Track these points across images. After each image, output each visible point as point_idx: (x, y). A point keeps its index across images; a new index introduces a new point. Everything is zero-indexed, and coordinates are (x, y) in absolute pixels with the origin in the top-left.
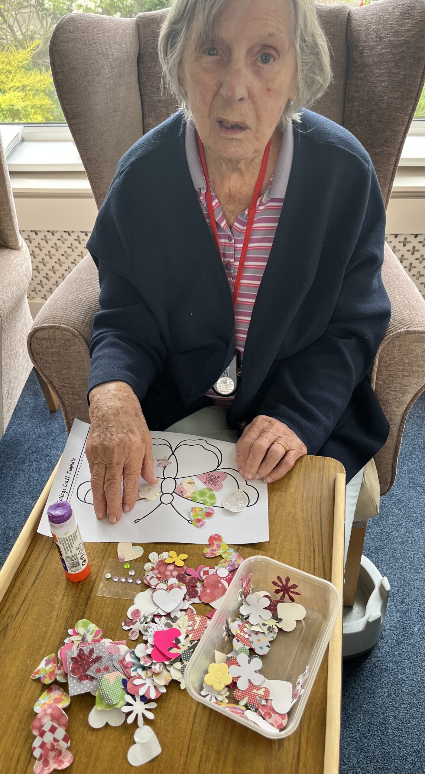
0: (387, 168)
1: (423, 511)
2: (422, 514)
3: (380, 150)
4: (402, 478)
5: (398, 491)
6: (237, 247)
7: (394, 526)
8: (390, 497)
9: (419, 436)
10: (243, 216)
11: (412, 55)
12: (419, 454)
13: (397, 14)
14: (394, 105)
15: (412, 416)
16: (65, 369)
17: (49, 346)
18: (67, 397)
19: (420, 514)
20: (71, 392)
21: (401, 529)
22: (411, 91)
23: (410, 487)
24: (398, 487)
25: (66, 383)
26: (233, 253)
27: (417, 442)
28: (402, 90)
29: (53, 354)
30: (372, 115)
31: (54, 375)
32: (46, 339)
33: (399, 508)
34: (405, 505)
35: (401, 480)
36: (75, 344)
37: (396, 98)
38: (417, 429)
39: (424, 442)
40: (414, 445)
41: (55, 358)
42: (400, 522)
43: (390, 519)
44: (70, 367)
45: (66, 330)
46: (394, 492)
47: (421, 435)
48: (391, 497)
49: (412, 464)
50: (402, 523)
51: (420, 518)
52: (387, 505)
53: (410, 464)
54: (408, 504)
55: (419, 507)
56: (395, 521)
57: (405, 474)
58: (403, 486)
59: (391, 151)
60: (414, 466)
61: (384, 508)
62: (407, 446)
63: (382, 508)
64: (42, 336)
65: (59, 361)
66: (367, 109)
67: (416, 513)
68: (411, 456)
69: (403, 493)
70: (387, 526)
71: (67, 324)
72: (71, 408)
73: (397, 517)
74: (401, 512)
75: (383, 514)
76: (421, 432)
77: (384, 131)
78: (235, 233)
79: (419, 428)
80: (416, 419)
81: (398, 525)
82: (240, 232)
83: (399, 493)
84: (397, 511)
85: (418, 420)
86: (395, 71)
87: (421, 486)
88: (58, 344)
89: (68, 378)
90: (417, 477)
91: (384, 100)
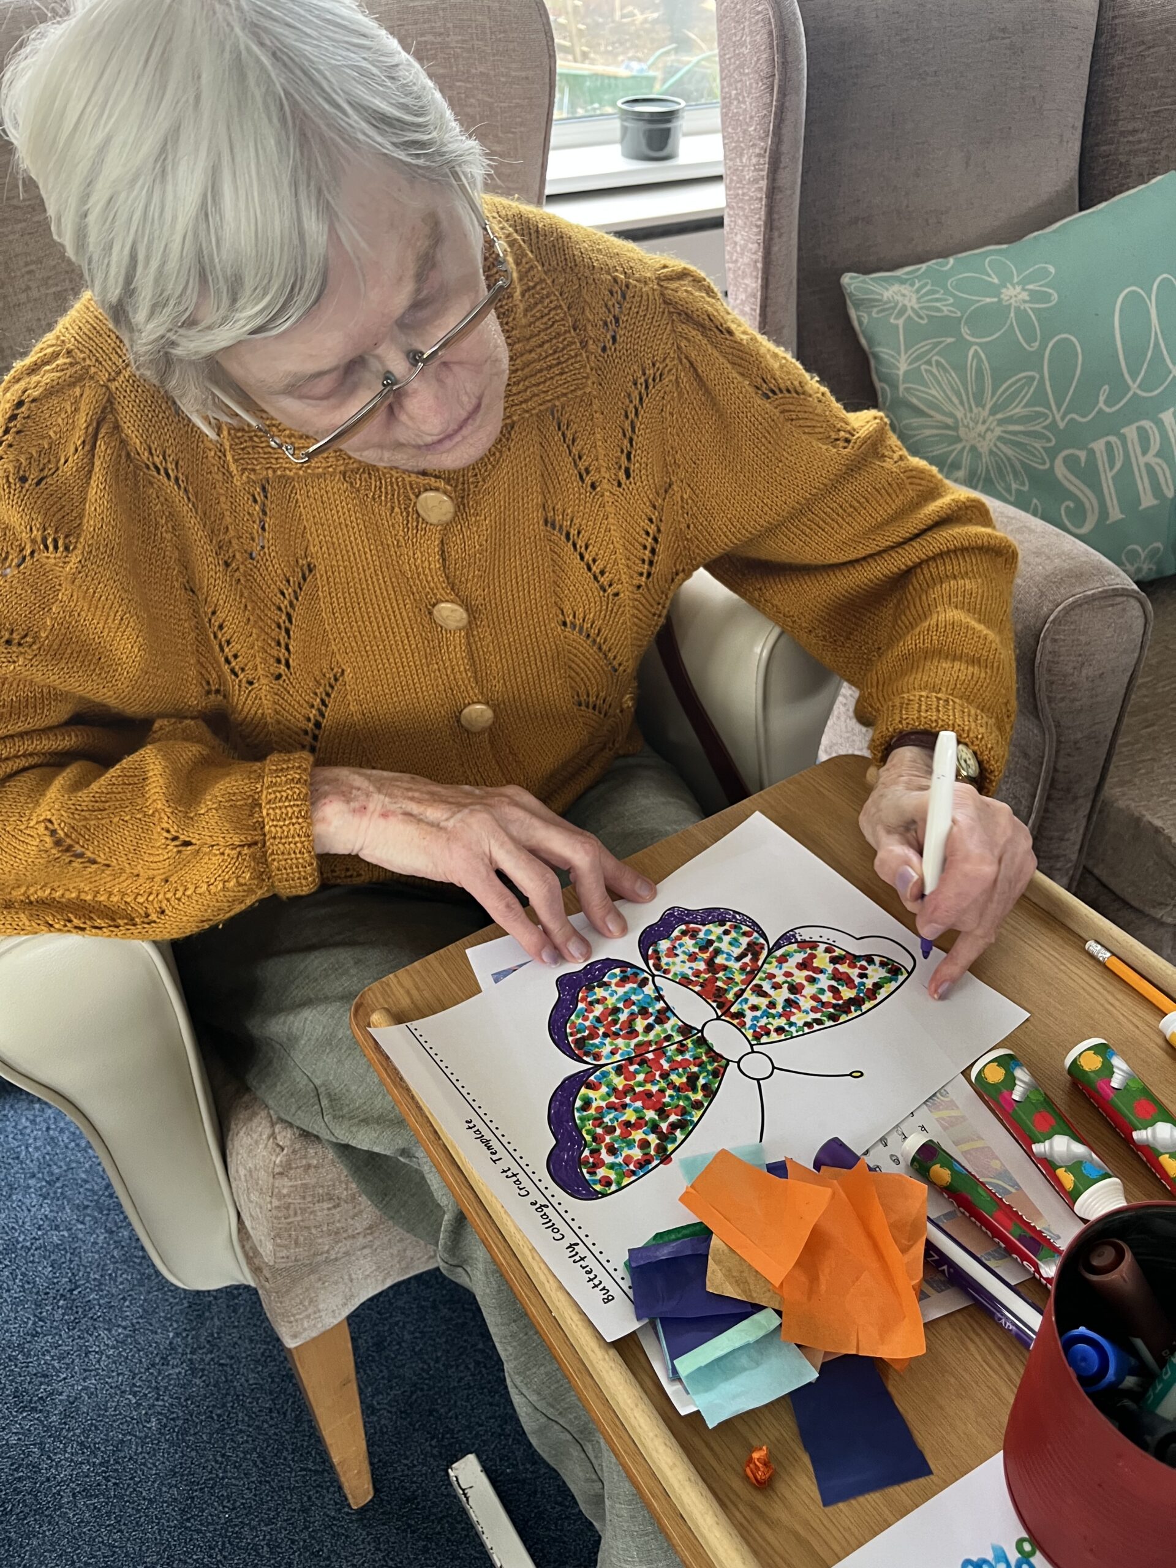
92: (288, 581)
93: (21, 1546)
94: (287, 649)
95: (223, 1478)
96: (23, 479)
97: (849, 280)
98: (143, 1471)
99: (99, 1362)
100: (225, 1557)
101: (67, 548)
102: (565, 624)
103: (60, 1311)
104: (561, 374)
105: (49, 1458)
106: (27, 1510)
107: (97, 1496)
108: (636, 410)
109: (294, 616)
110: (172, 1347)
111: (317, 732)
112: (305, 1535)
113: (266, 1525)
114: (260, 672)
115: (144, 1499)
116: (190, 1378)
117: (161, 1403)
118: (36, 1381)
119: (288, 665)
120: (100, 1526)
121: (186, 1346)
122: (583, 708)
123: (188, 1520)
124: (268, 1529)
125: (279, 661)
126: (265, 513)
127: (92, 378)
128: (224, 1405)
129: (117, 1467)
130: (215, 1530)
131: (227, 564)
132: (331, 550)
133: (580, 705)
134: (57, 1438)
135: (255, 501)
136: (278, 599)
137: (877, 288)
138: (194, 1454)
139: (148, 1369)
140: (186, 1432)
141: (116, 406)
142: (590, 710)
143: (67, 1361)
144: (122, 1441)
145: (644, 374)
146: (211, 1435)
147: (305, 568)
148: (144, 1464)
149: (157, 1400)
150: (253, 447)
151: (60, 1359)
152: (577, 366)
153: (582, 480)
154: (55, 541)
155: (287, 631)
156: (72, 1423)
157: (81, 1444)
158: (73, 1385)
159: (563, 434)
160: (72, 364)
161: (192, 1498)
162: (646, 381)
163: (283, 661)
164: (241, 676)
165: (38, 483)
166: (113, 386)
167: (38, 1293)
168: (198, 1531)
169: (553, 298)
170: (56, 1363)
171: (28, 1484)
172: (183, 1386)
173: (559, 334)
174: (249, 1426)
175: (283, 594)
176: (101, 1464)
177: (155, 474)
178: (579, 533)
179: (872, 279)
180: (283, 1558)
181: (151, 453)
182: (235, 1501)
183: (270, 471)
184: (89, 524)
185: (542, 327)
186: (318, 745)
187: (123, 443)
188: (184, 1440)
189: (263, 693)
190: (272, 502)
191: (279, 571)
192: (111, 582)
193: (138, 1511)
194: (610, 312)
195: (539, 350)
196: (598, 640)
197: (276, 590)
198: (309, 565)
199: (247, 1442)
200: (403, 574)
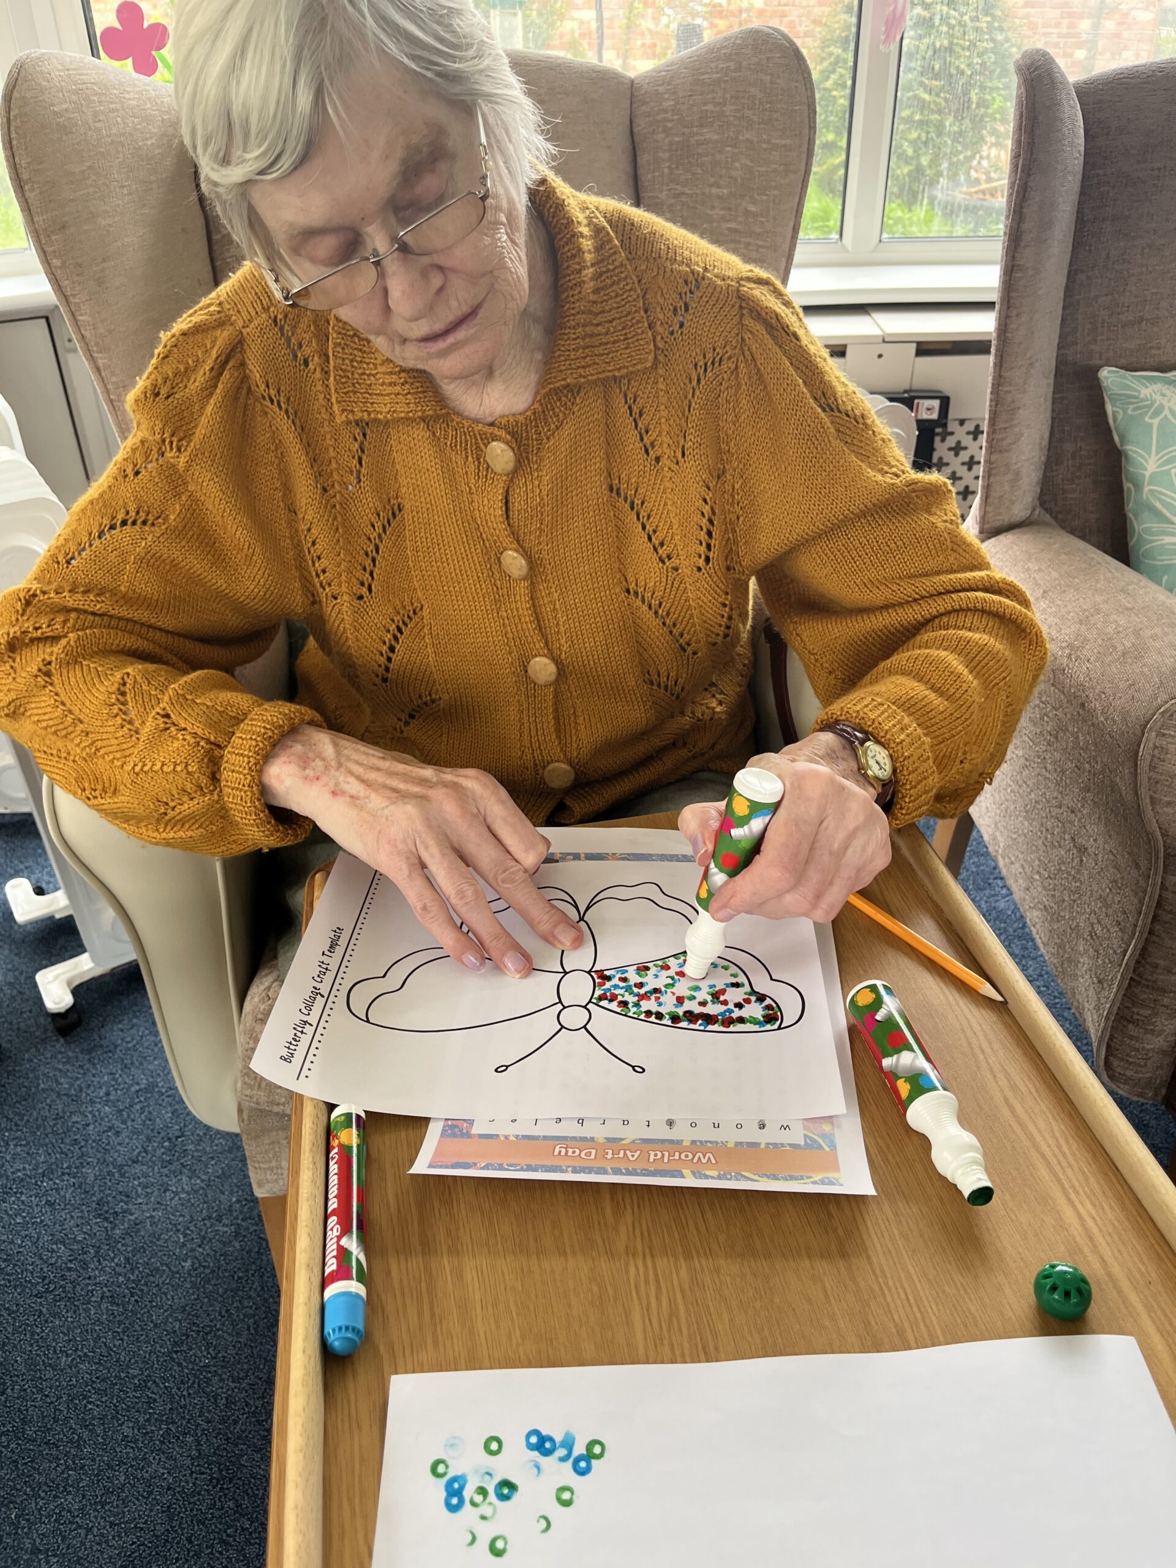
92: (379, 515)
93: (46, 1321)
94: (371, 574)
95: (218, 1330)
96: (157, 395)
97: (1108, 376)
98: (161, 1298)
99: (171, 1199)
100: (189, 1394)
101: (179, 450)
102: (628, 591)
103: (162, 1150)
104: (626, 348)
105: (99, 1261)
106: (63, 1295)
107: (118, 1305)
108: (694, 390)
109: (381, 547)
110: (230, 1209)
111: (391, 655)
112: (259, 1403)
113: (233, 1382)
114: (344, 589)
115: (152, 1321)
116: (232, 1238)
117: (201, 1250)
118: (119, 1197)
119: (370, 590)
120: (109, 1330)
121: (241, 1212)
122: (655, 687)
123: (176, 1352)
124: (232, 1385)
125: (362, 584)
126: (363, 451)
127: (232, 324)
128: (247, 1271)
129: (145, 1288)
130: (193, 1369)
131: (325, 490)
132: (416, 491)
133: (652, 683)
134: (112, 1248)
135: (356, 440)
136: (369, 530)
137: (1136, 385)
138: (206, 1300)
139: (204, 1220)
140: (208, 1282)
141: (245, 346)
142: (662, 691)
143: (148, 1190)
144: (157, 1269)
145: (705, 357)
146: (226, 1291)
147: (396, 507)
148: (165, 1294)
149: (200, 1246)
150: (355, 393)
151: (145, 1187)
152: (642, 342)
153: (648, 454)
154: (171, 443)
155: (374, 560)
156: (128, 1240)
157: (127, 1259)
158: (143, 1211)
159: (630, 408)
160: (219, 312)
161: (188, 1336)
162: (706, 364)
163: (366, 585)
164: (327, 590)
165: (167, 398)
166: (245, 331)
167: (152, 1130)
168: (180, 1365)
169: (629, 280)
170: (139, 1189)
171: (74, 1275)
172: (224, 1243)
173: (629, 313)
174: (259, 1296)
175: (373, 526)
176: (133, 1281)
177: (269, 404)
178: (643, 503)
179: (1133, 376)
180: (233, 1415)
181: (268, 387)
182: (219, 1352)
183: (365, 414)
184: (200, 432)
185: (615, 305)
186: (391, 666)
187: (245, 378)
188: (204, 1287)
189: (344, 608)
190: (370, 443)
191: (371, 505)
192: (212, 482)
193: (143, 1329)
194: (681, 298)
195: (607, 325)
196: (660, 612)
197: (368, 522)
198: (399, 505)
199: (251, 1307)
200: (475, 520)
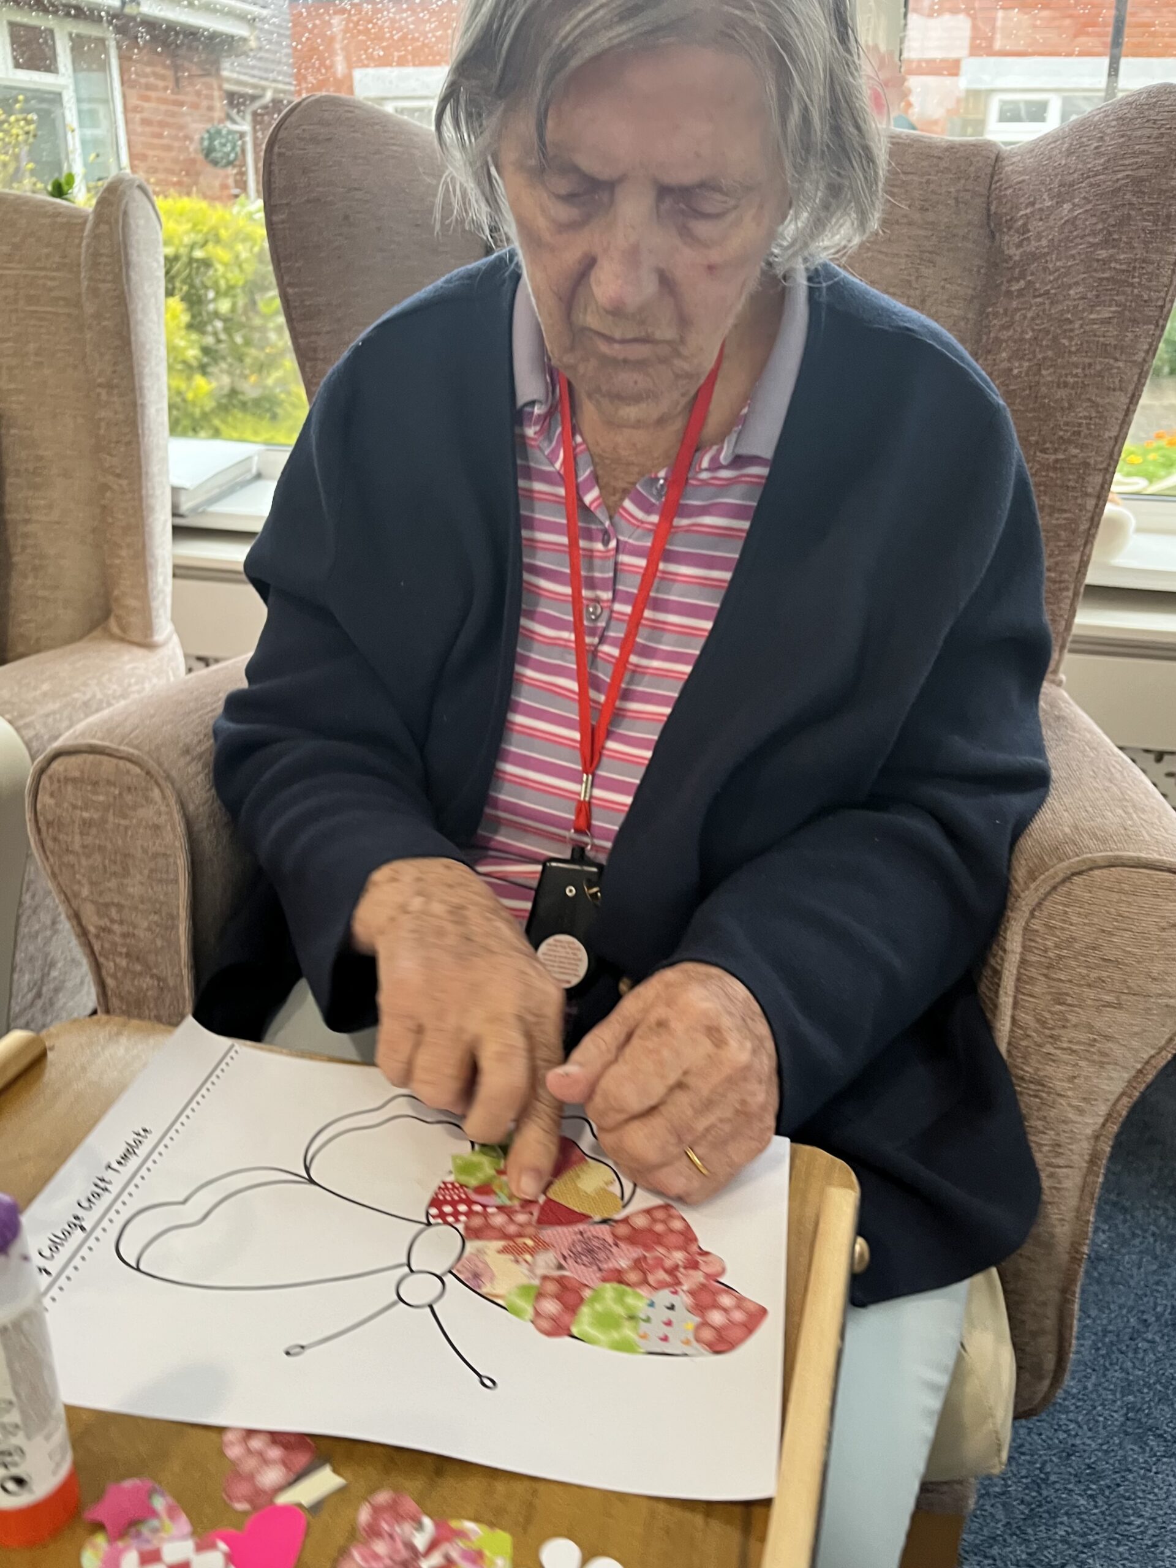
0: (1079, 501)
1: (1161, 1512)
2: (1160, 1520)
3: (1061, 456)
4: (1103, 1405)
5: (1088, 1442)
6: (623, 564)
7: (1070, 1547)
8: (1064, 1454)
9: (1161, 1289)
10: (652, 486)
11: (1151, 209)
12: (1157, 1339)
13: (1114, 123)
14: (1102, 339)
15: (1139, 1232)
16: (115, 874)
17: (79, 803)
18: (112, 964)
19: (1154, 1519)
20: (124, 950)
21: (1090, 1561)
22: (1145, 301)
23: (1127, 1434)
24: (1090, 1430)
25: (112, 921)
26: (611, 574)
27: (1152, 1304)
28: (1121, 298)
29: (87, 824)
30: (1044, 372)
31: (85, 892)
32: (74, 780)
33: (1089, 1492)
34: (1109, 1487)
35: (1099, 1408)
36: (149, 800)
37: (1106, 321)
38: (1155, 1267)
39: (1173, 1307)
40: (1143, 1312)
41: (89, 840)
42: (1091, 1538)
43: (1062, 1523)
44: (126, 873)
45: (129, 759)
46: (1078, 1442)
47: (1166, 1286)
48: (1069, 1455)
49: (1134, 1367)
50: (1096, 1543)
51: (1150, 1532)
52: (1053, 1478)
53: (1129, 1364)
54: (1118, 1485)
55: (1151, 1497)
56: (1075, 1533)
57: (1114, 1392)
58: (1104, 1428)
59: (1090, 457)
60: (1140, 1373)
61: (1043, 1486)
62: (1124, 1311)
63: (1039, 1486)
64: (66, 770)
65: (100, 847)
66: (1029, 360)
67: (1141, 1516)
68: (1133, 1343)
69: (1105, 1447)
70: (1049, 1543)
71: (136, 747)
72: (121, 998)
73: (1082, 1521)
74: (1096, 1507)
75: (1040, 1506)
76: (1166, 1279)
77: (1071, 407)
78: (622, 524)
79: (1160, 1267)
80: (1151, 1240)
81: (1084, 1546)
82: (634, 525)
83: (1093, 1445)
84: (1082, 1502)
85: (1158, 1244)
86: (1103, 254)
87: (1161, 1436)
88: (101, 798)
89: (120, 907)
90: (1150, 1408)
91: (1072, 330)
